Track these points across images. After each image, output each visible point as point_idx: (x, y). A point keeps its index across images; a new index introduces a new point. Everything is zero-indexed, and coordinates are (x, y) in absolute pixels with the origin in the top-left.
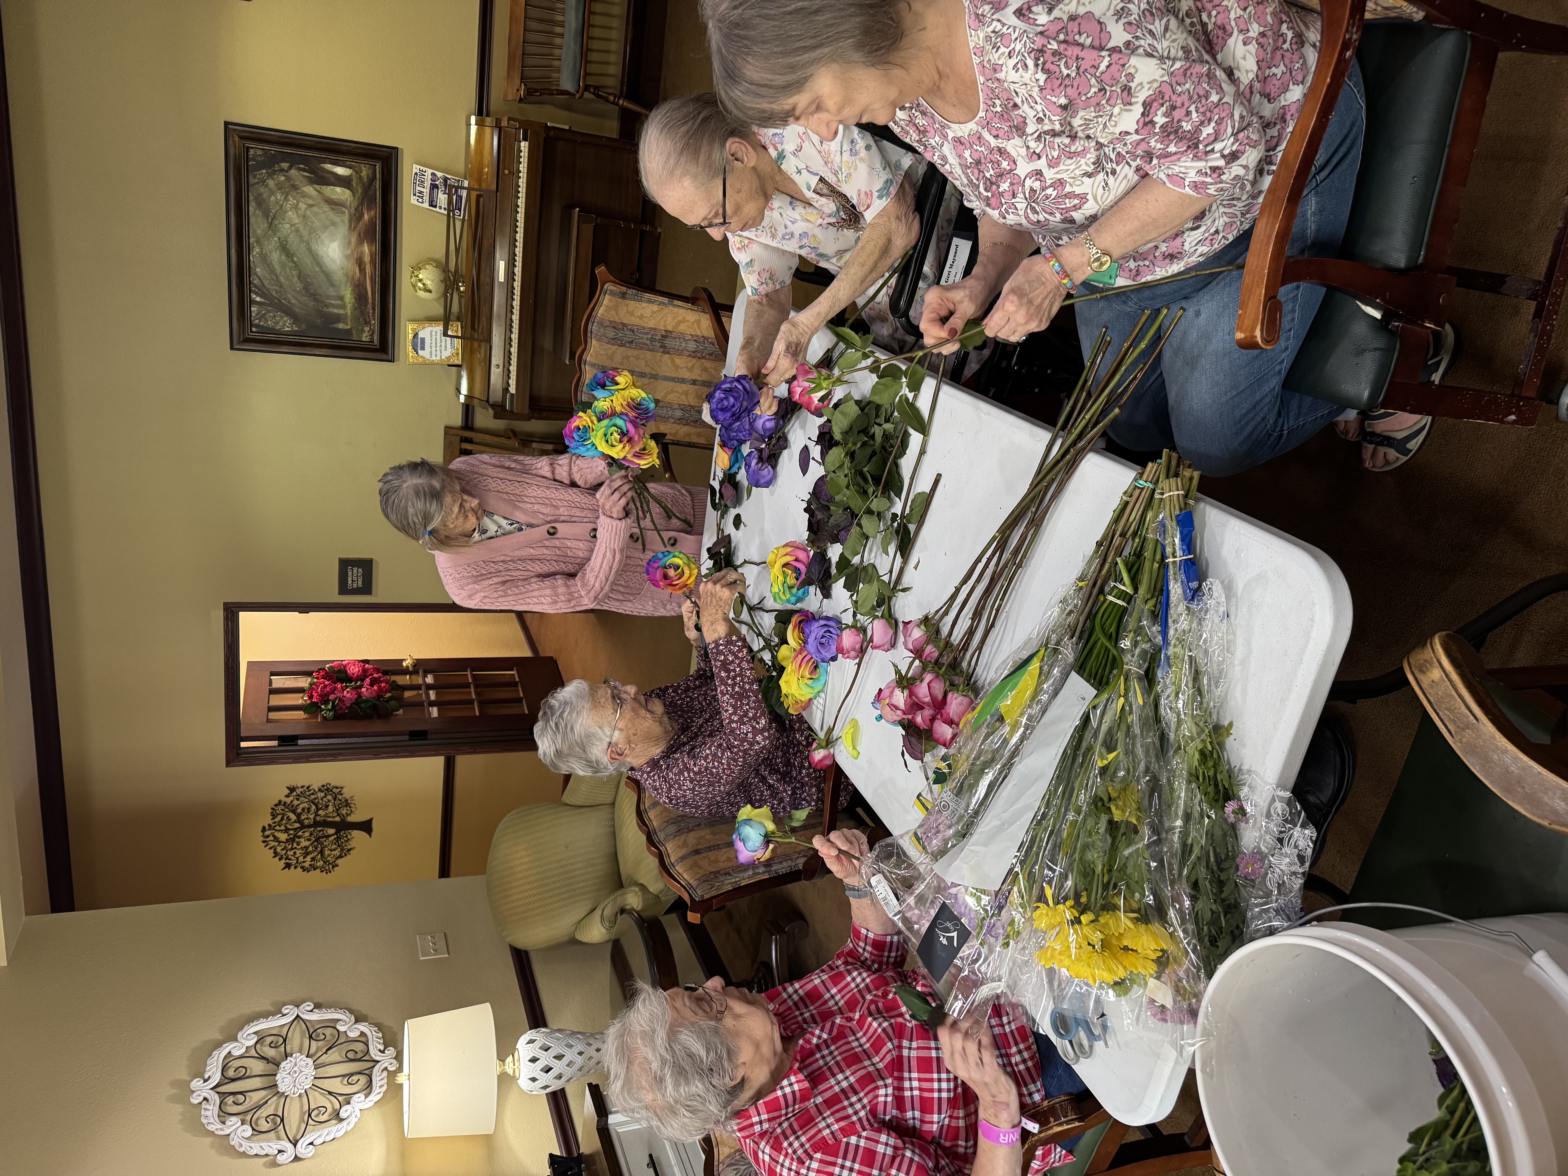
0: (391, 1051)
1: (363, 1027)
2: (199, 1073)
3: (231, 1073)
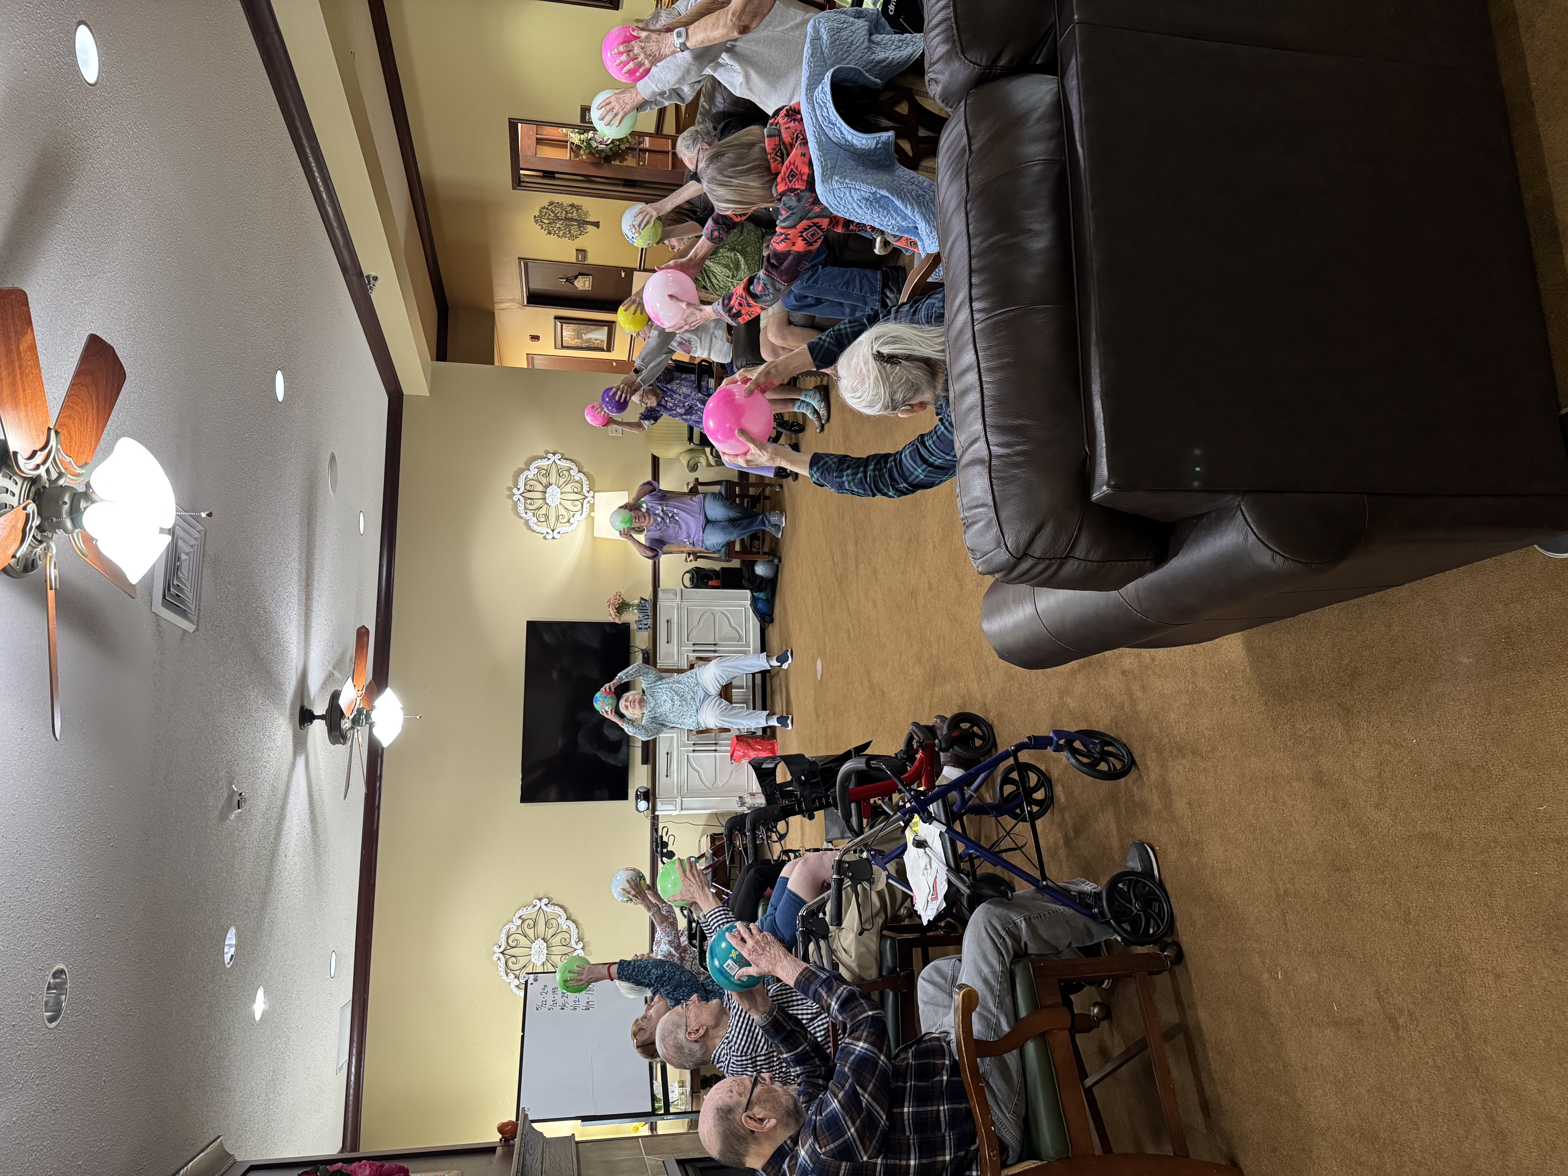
0: (591, 493)
1: (581, 475)
2: (516, 485)
3: (528, 488)
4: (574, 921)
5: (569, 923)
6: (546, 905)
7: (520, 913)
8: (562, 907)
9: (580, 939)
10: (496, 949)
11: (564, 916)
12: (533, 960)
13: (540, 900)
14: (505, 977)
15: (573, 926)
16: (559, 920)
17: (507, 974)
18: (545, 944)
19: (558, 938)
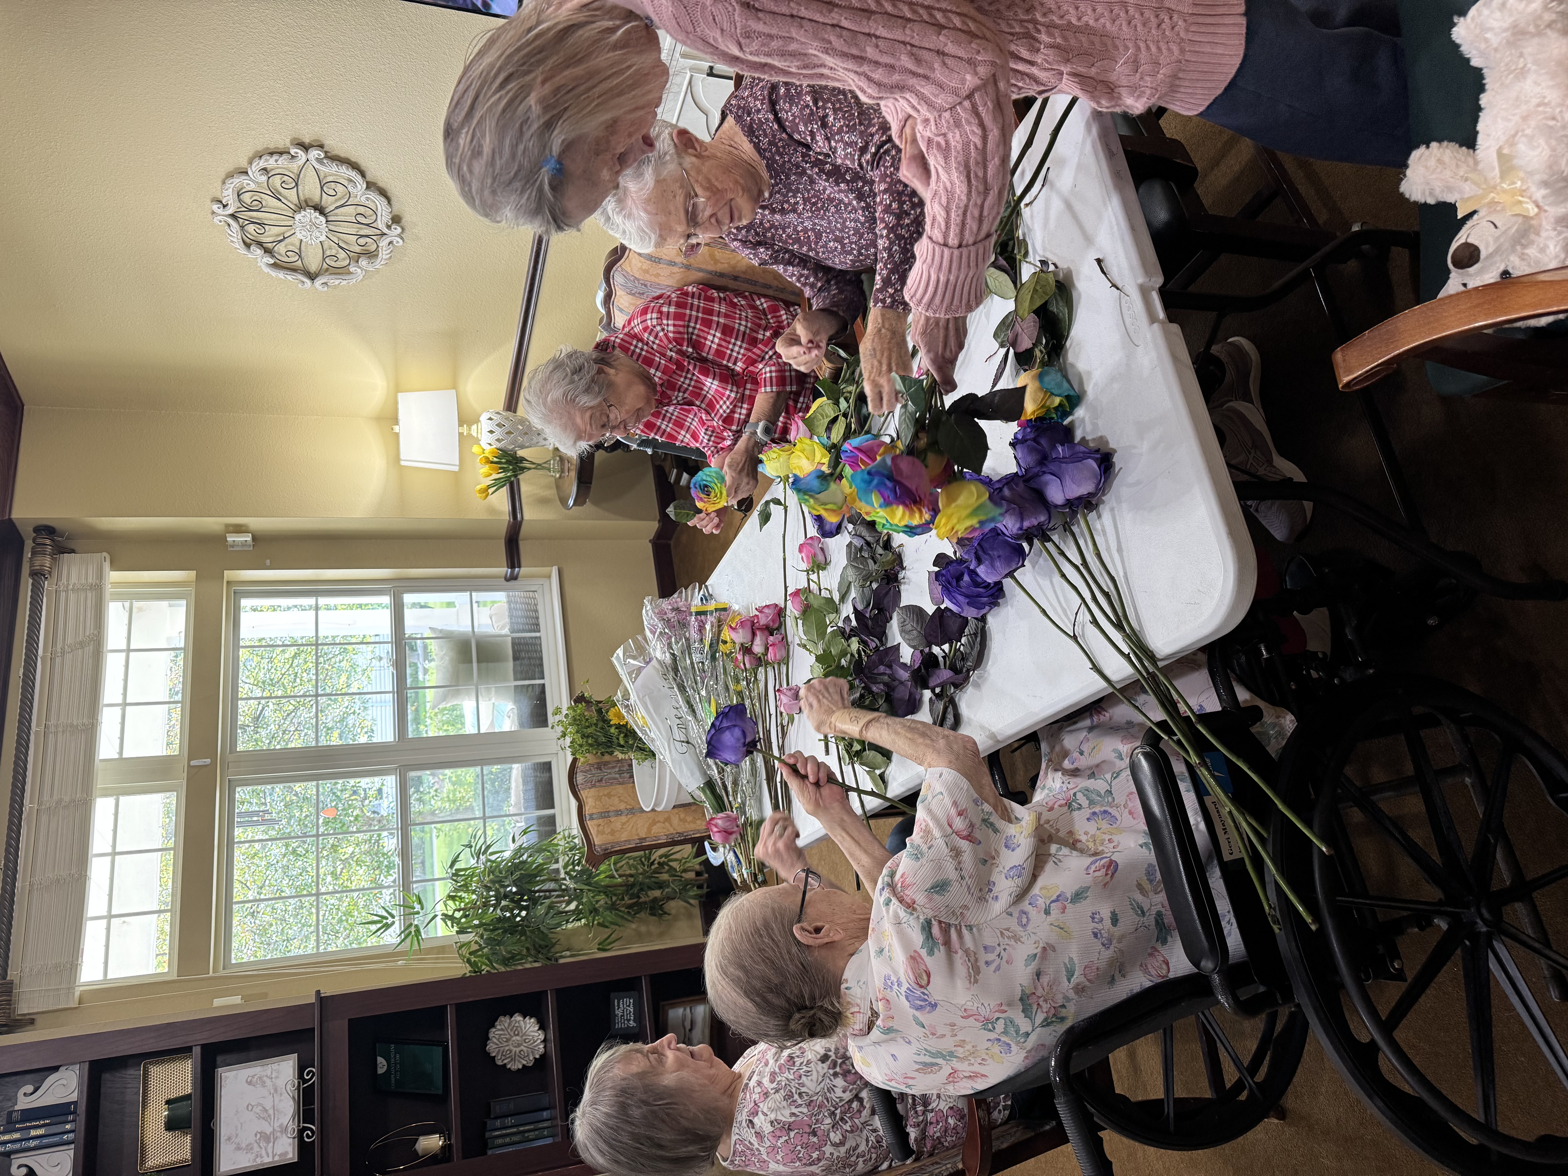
4: (383, 193)
5: (373, 196)
6: (319, 160)
7: (262, 164)
8: (355, 166)
9: (396, 220)
10: (215, 207)
11: (361, 185)
12: (299, 236)
13: (306, 147)
14: (243, 250)
15: (380, 202)
16: (349, 187)
17: (248, 246)
18: (323, 219)
19: (349, 211)
